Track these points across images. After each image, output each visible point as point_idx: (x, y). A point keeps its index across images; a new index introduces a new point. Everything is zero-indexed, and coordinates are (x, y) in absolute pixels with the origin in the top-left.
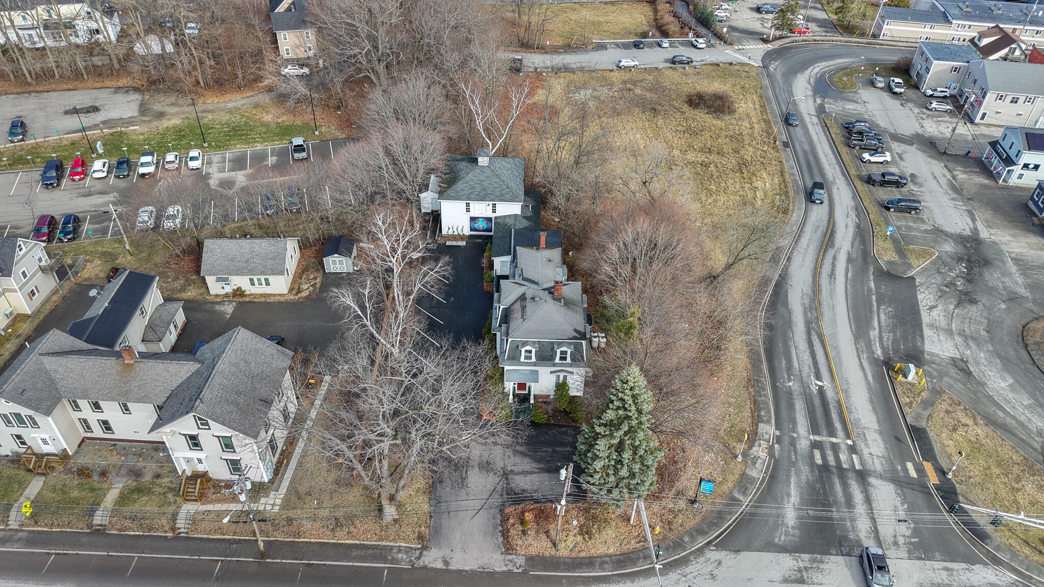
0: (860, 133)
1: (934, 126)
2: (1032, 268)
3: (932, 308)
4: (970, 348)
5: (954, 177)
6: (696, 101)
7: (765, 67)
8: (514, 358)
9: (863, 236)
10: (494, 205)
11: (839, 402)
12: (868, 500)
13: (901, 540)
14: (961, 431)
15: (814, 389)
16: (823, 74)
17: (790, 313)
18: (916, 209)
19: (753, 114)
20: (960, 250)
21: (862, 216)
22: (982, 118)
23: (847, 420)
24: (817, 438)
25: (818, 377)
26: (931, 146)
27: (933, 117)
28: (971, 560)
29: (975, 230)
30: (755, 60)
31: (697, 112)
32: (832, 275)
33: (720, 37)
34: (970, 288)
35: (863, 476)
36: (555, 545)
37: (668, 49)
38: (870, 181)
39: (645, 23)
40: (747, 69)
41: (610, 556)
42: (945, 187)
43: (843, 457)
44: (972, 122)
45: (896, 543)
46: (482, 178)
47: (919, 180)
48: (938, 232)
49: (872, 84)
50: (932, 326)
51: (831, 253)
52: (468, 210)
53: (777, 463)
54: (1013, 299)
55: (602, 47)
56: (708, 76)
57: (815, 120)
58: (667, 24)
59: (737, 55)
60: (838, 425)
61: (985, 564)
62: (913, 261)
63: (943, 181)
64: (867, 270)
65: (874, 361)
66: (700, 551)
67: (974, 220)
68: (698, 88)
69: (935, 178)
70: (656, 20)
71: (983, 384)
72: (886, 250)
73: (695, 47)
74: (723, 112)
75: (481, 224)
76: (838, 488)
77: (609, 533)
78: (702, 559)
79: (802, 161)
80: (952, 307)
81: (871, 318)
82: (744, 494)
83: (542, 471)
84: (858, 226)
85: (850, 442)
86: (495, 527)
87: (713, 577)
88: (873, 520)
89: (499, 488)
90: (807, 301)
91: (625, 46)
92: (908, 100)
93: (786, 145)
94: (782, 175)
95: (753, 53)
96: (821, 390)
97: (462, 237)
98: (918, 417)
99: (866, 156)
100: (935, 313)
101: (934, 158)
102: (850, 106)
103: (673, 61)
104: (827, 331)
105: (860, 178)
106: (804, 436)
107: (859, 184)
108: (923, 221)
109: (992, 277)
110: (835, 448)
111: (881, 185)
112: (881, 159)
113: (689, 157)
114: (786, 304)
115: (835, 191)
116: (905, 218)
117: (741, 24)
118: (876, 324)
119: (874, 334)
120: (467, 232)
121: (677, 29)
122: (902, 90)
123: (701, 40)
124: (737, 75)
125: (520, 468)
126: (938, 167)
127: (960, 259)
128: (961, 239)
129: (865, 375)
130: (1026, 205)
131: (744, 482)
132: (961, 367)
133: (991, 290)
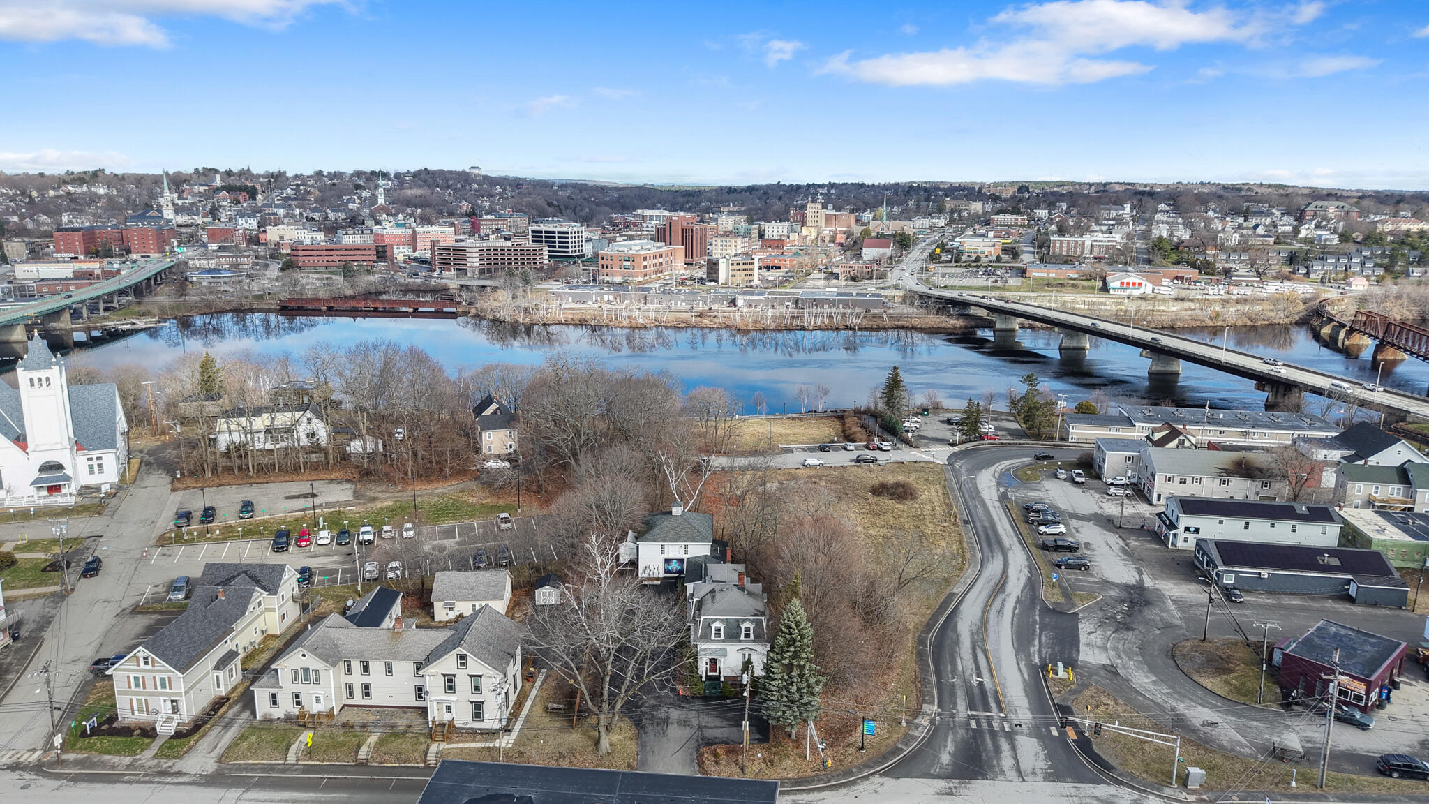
0: (1038, 511)
1: (1114, 507)
2: (1190, 606)
3: (1090, 633)
4: (1121, 659)
5: (1127, 545)
6: (880, 490)
7: (949, 464)
8: (706, 637)
9: (1032, 585)
10: (686, 546)
11: (996, 692)
12: (1013, 748)
13: (1038, 771)
14: (1103, 708)
15: (975, 683)
16: (1010, 469)
17: (958, 636)
18: (1084, 565)
19: (935, 499)
20: (1124, 595)
21: (1034, 571)
22: (1159, 500)
23: (1002, 702)
24: (974, 713)
25: (979, 675)
26: (1108, 523)
27: (1112, 500)
28: (1097, 782)
29: (1142, 581)
30: (940, 459)
31: (880, 499)
32: (1001, 611)
33: (906, 442)
34: (1128, 620)
35: (1010, 737)
36: (742, 770)
37: (853, 451)
38: (1045, 547)
39: (833, 434)
40: (931, 466)
41: (790, 779)
42: (1117, 551)
43: (995, 724)
44: (1150, 503)
45: (1034, 773)
46: (675, 524)
47: (1092, 547)
48: (1106, 583)
49: (1056, 477)
50: (1088, 645)
51: (1001, 597)
52: (663, 552)
53: (937, 729)
54: (1168, 626)
55: (790, 451)
56: (893, 472)
57: (997, 504)
58: (855, 433)
59: (923, 456)
60: (993, 705)
61: (1109, 784)
62: (1077, 602)
63: (1116, 548)
64: (1034, 608)
65: (1032, 668)
66: (866, 778)
67: (1140, 574)
68: (881, 479)
69: (1108, 545)
70: (844, 431)
71: (1128, 681)
72: (1053, 594)
73: (881, 449)
74: (906, 499)
75: (675, 566)
76: (989, 741)
77: (789, 763)
78: (867, 782)
79: (981, 534)
80: (1109, 633)
81: (1034, 640)
82: (907, 745)
83: (731, 726)
84: (1029, 579)
85: (1002, 715)
86: (692, 761)
87: (876, 792)
88: (1016, 758)
89: (695, 736)
90: (974, 628)
91: (811, 450)
92: (1089, 489)
93: (966, 522)
94: (960, 544)
95: (939, 454)
96: (981, 684)
97: (657, 579)
98: (1065, 699)
99: (1043, 529)
100: (1093, 636)
101: (1109, 531)
102: (1032, 494)
103: (858, 460)
104: (990, 646)
105: (1037, 546)
106: (962, 710)
107: (1034, 550)
108: (1092, 575)
109: (1152, 614)
110: (989, 719)
111: (1055, 551)
112: (1056, 531)
113: (871, 532)
114: (955, 630)
115: (1010, 555)
116: (1076, 574)
117: (931, 434)
118: (1037, 642)
119: (1034, 649)
120: (662, 575)
121: (865, 437)
122: (1083, 480)
123: (885, 443)
124: (922, 470)
125: (713, 725)
126: (1113, 538)
127: (1123, 601)
128: (1126, 587)
129: (1022, 674)
130: (1193, 563)
131: (907, 739)
132: (1111, 671)
133: (1147, 622)
